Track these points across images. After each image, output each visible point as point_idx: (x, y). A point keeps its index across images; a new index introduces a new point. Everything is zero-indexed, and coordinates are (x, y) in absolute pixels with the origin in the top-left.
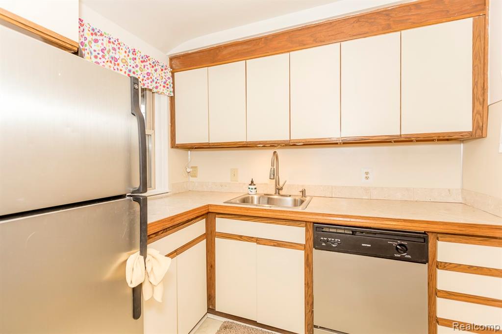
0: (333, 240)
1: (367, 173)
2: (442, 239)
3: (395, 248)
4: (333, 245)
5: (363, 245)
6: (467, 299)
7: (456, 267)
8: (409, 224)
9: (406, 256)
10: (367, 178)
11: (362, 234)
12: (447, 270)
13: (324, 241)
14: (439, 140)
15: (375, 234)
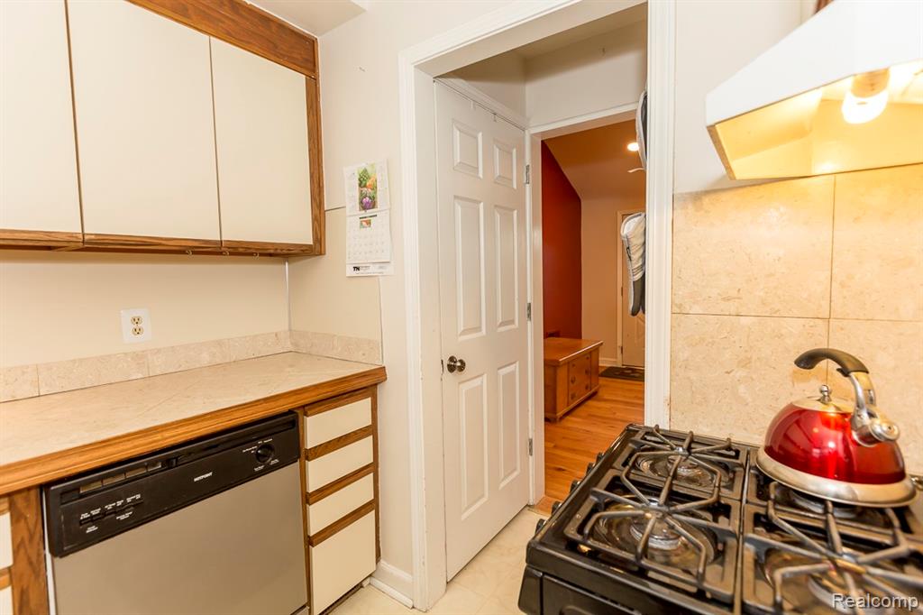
0: (119, 503)
1: (136, 321)
2: (313, 411)
3: (254, 456)
4: (122, 517)
5: (196, 480)
6: (338, 486)
7: (326, 447)
8: (272, 404)
9: (273, 462)
10: (137, 331)
11: (190, 458)
12: (319, 456)
13: (92, 520)
14: (261, 255)
15: (216, 446)
